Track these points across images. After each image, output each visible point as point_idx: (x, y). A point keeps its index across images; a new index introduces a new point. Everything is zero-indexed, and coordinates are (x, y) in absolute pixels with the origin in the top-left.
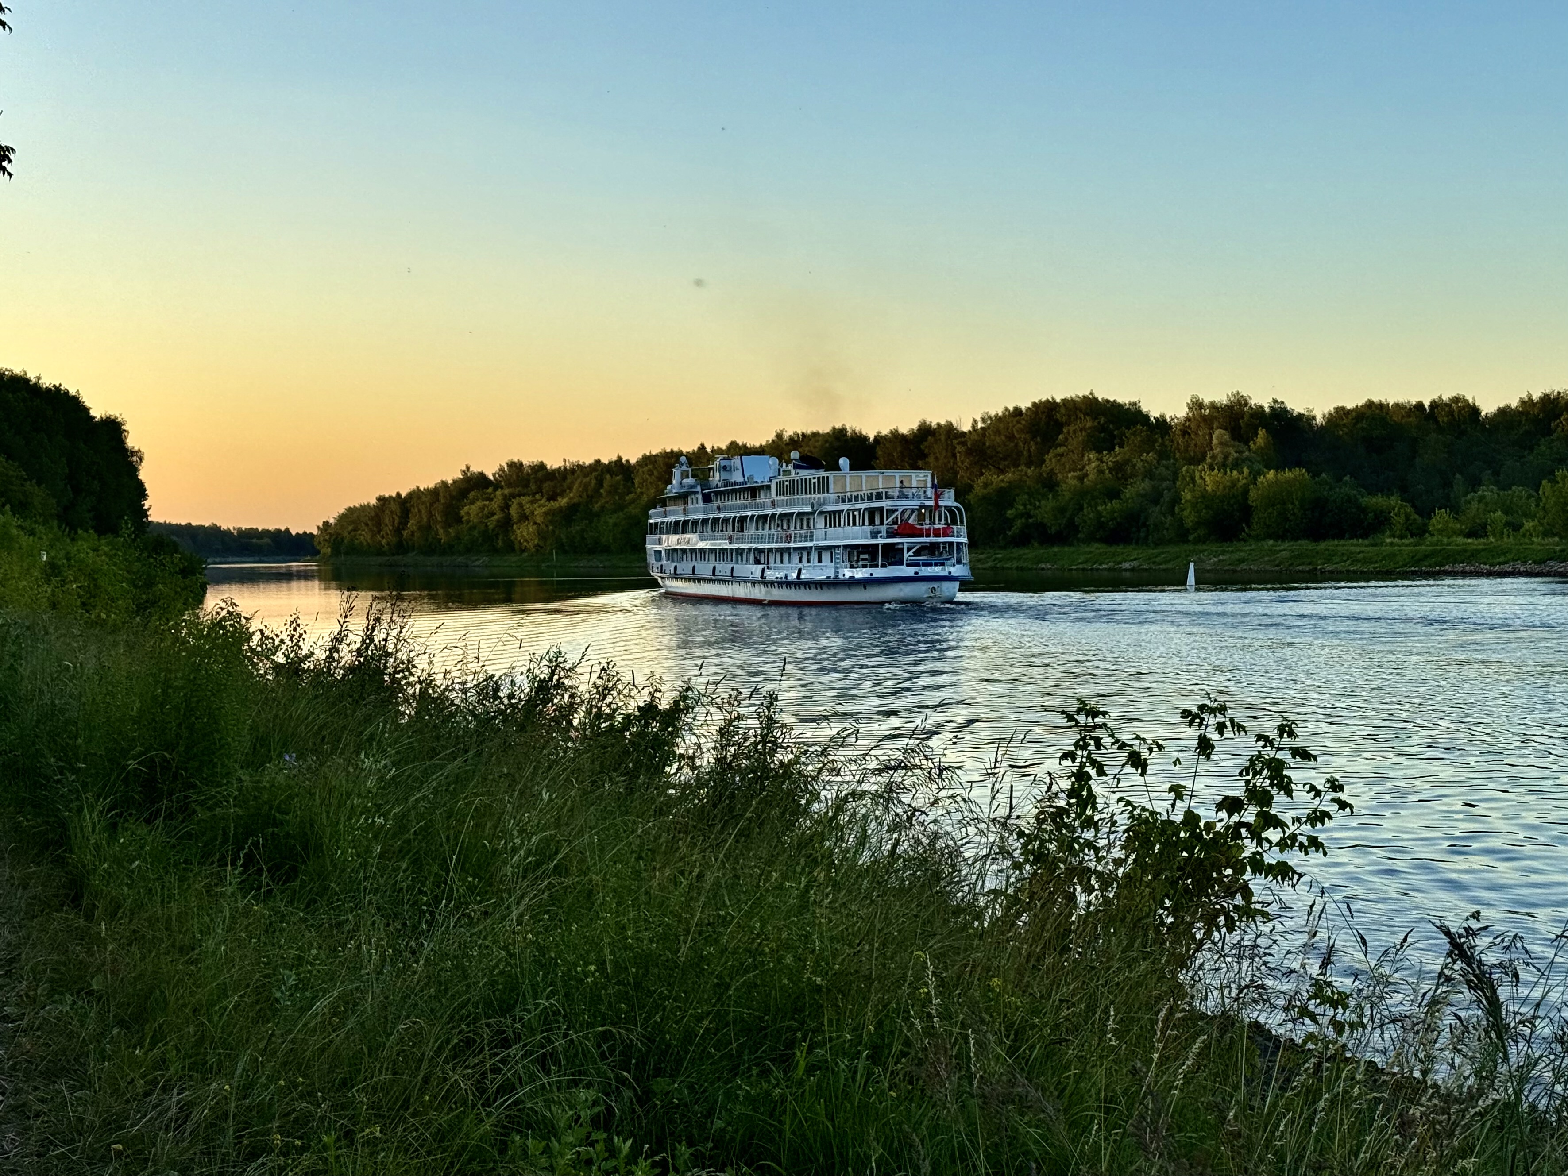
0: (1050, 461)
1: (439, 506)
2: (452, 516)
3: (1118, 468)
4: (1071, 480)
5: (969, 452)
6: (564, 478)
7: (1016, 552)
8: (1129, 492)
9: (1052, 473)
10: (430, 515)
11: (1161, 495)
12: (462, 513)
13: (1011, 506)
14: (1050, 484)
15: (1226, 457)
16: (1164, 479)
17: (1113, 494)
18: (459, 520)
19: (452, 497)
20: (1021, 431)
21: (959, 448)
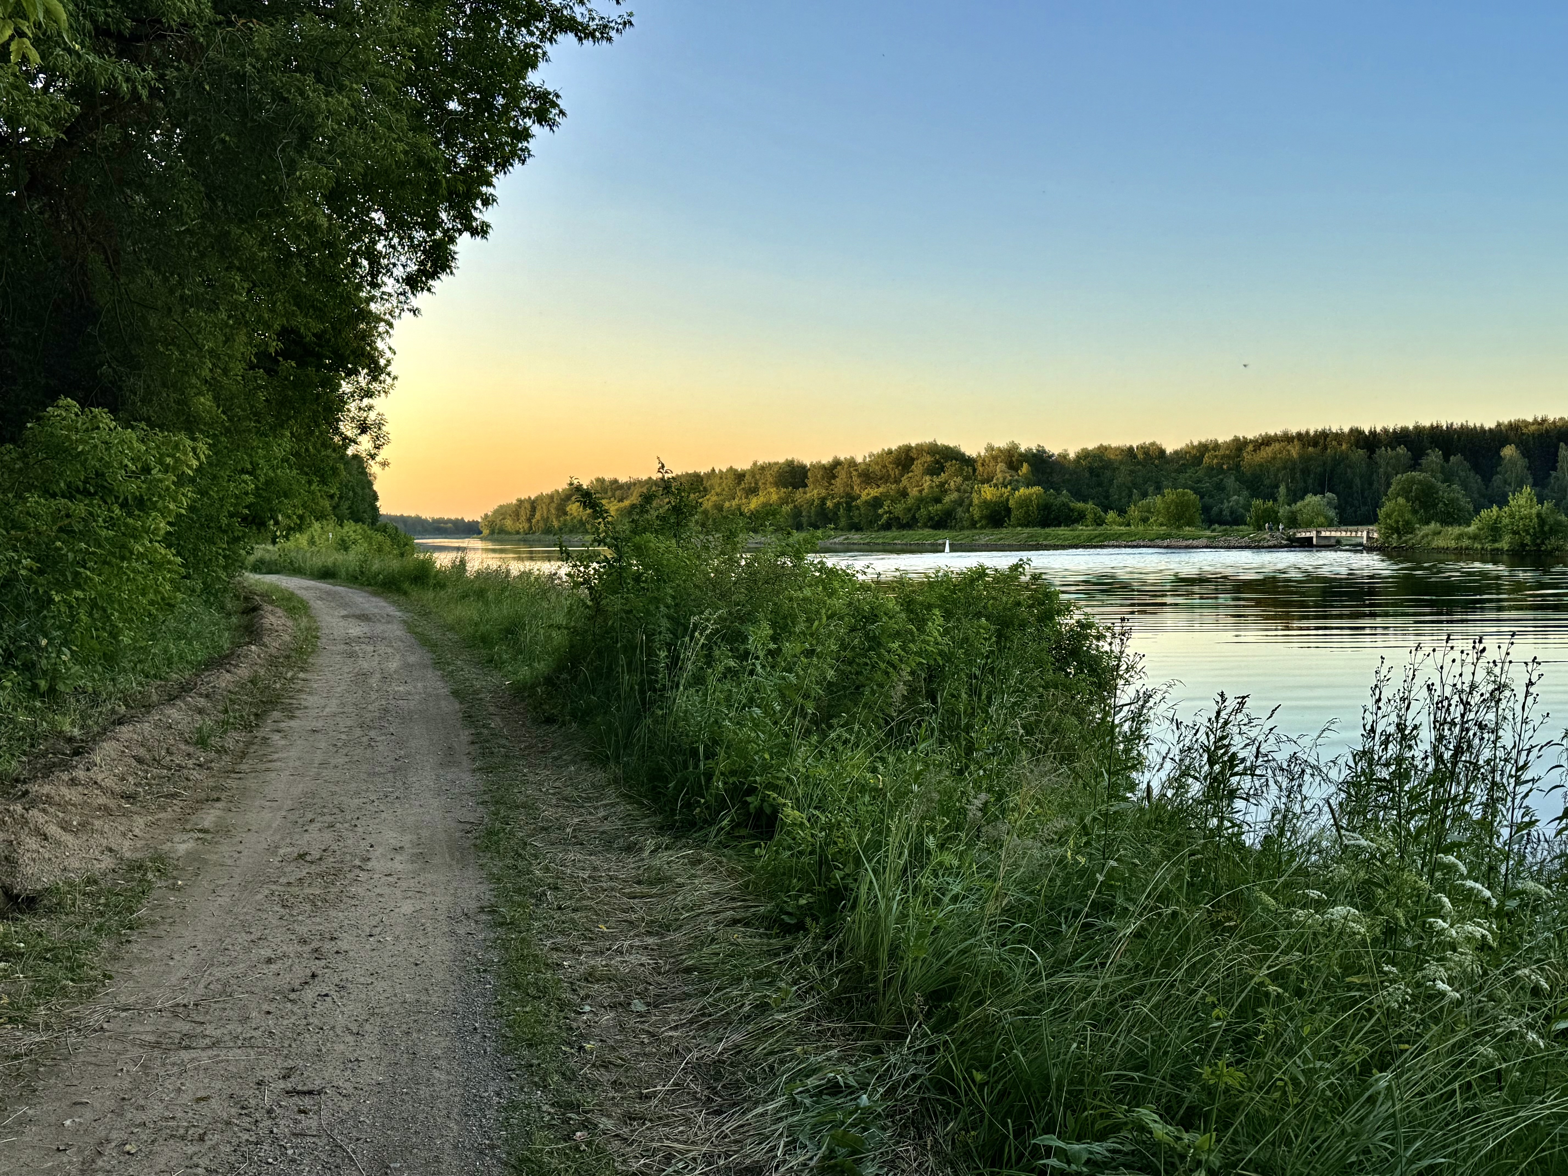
0: (904, 481)
1: (554, 505)
2: (562, 511)
3: (942, 485)
4: (914, 492)
5: (859, 476)
6: (629, 488)
7: (882, 533)
8: (947, 499)
9: (905, 488)
10: (549, 510)
11: (963, 501)
12: (568, 509)
13: (881, 507)
14: (904, 494)
15: (1004, 479)
16: (965, 491)
17: (938, 500)
18: (566, 514)
19: (562, 500)
20: (890, 463)
21: (854, 473)
